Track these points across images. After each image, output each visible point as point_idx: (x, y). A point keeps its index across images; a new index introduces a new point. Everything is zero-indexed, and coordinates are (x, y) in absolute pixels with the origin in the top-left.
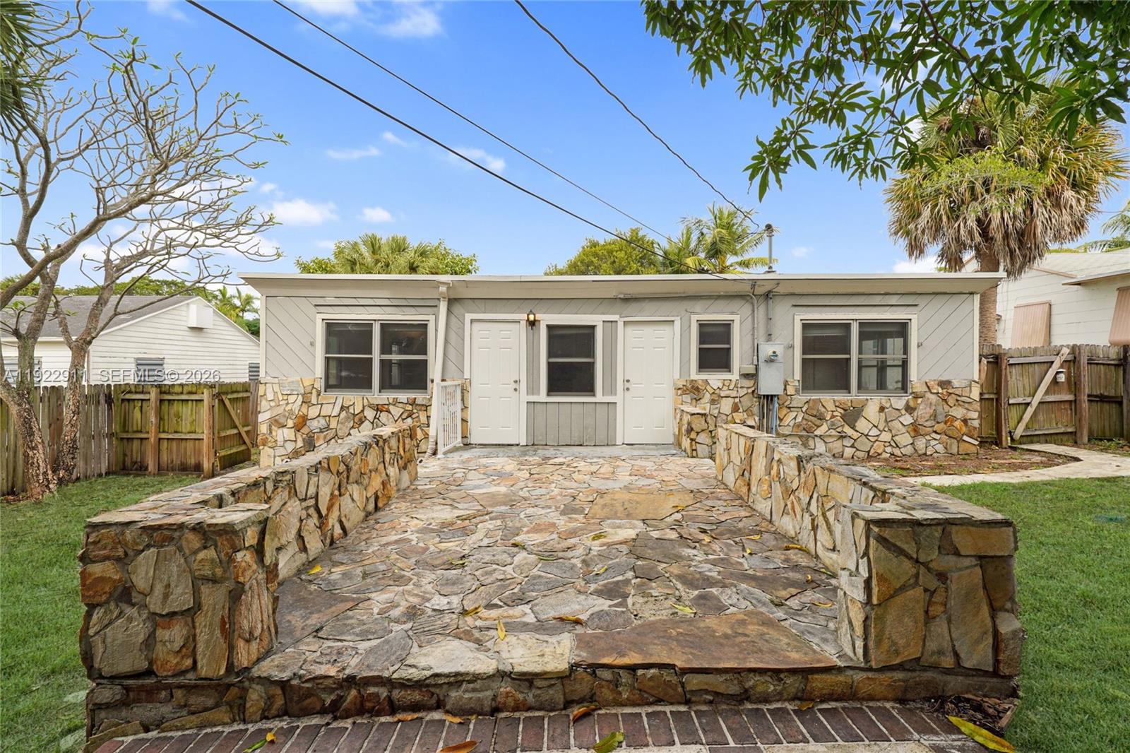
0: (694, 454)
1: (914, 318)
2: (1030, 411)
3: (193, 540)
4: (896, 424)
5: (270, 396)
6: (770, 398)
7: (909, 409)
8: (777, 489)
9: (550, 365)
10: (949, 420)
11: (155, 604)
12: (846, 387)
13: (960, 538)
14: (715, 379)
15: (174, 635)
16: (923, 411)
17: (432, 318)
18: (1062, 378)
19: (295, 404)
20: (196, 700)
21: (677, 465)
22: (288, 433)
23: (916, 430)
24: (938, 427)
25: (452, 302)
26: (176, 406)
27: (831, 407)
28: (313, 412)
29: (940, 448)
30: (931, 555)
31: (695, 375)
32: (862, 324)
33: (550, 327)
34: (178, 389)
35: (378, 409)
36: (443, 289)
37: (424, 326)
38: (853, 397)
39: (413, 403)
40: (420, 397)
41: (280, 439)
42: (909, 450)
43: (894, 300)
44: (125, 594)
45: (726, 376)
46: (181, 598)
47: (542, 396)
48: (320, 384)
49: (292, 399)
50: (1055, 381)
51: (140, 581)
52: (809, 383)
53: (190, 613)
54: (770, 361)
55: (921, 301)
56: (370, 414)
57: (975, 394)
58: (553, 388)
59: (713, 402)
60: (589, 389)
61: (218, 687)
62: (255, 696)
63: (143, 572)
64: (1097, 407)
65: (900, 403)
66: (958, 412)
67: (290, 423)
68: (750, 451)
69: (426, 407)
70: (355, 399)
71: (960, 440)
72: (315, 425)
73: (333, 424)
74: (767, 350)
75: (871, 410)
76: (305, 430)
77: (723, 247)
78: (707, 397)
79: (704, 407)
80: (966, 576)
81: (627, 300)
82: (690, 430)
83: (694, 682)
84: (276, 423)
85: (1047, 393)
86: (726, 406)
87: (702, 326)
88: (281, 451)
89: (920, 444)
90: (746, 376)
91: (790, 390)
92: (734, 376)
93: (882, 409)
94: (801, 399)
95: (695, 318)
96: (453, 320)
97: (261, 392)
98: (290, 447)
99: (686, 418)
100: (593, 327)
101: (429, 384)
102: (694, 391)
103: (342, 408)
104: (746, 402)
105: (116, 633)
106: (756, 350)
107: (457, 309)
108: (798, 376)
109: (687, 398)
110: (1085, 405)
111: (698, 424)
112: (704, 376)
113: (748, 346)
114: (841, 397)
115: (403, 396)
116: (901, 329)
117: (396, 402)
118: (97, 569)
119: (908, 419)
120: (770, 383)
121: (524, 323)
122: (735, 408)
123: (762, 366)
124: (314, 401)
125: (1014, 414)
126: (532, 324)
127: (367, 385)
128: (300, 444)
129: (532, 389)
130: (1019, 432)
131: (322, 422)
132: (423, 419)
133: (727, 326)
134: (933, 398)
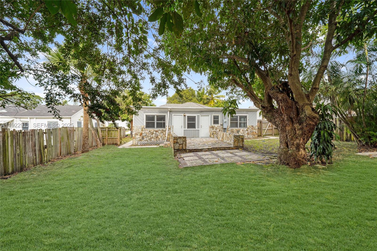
0: (214, 138)
1: (248, 115)
2: (266, 130)
3: (183, 138)
4: (245, 133)
5: (135, 129)
6: (225, 129)
7: (247, 130)
8: (227, 138)
9: (188, 123)
10: (253, 132)
11: (179, 143)
12: (237, 127)
13: (240, 137)
14: (216, 125)
15: (181, 146)
16: (249, 131)
17: (166, 115)
18: (270, 125)
19: (140, 131)
20: (183, 151)
21: (212, 139)
22: (138, 136)
23: (248, 134)
24: (251, 133)
25: (170, 111)
26: (111, 132)
27: (235, 130)
28: (143, 132)
29: (252, 137)
30: (238, 138)
31: (213, 125)
32: (240, 116)
33: (188, 116)
34: (111, 128)
35: (156, 131)
36: (169, 109)
37: (165, 116)
38: (238, 128)
39: (163, 130)
40: (164, 129)
41: (137, 137)
42: (247, 137)
43: (245, 112)
44: (177, 143)
45: (218, 125)
46: (182, 143)
47: (186, 129)
48: (145, 127)
49: (139, 130)
50: (269, 126)
51: (178, 141)
52: (231, 126)
53: (182, 144)
54: (225, 122)
55: (249, 112)
56: (155, 132)
57: (257, 128)
58: (188, 127)
59: (216, 129)
60: (195, 127)
61: (185, 150)
62: (187, 151)
63: (179, 141)
64: (275, 130)
65: (245, 129)
66: (254, 131)
67: (139, 134)
68: (223, 135)
69: (165, 131)
70: (152, 130)
71: (255, 135)
72: (144, 135)
73: (147, 134)
74: (225, 120)
75: (241, 131)
76: (142, 136)
77: (212, 93)
78: (215, 129)
79: (214, 130)
80: (241, 140)
81: (201, 112)
82: (213, 134)
83: (221, 148)
84: (136, 134)
85: (268, 127)
86: (218, 130)
87: (214, 116)
88: (137, 140)
89: (249, 136)
90: (221, 125)
91: (228, 127)
92: (219, 125)
93: (243, 130)
94: (230, 129)
95: (213, 115)
96: (170, 115)
97: (133, 128)
98: (139, 139)
99: (212, 132)
100: (195, 116)
101: (166, 127)
102: (213, 127)
103: (149, 131)
104: (221, 129)
105: (176, 146)
106: (223, 120)
107: (171, 113)
108: (230, 125)
109: (211, 129)
110: (273, 129)
111: (214, 133)
112: (214, 125)
113: (222, 120)
114: (236, 128)
115: (161, 129)
116: (246, 117)
117: (159, 130)
118: (175, 141)
119: (247, 132)
120: (225, 126)
121: (183, 116)
122: (220, 131)
123: (224, 123)
124: (144, 130)
125: (263, 131)
126: (184, 116)
127: (154, 127)
128: (141, 138)
129: (185, 127)
130: (264, 134)
131: (145, 134)
132: (165, 133)
133: (218, 116)
134: (251, 128)
